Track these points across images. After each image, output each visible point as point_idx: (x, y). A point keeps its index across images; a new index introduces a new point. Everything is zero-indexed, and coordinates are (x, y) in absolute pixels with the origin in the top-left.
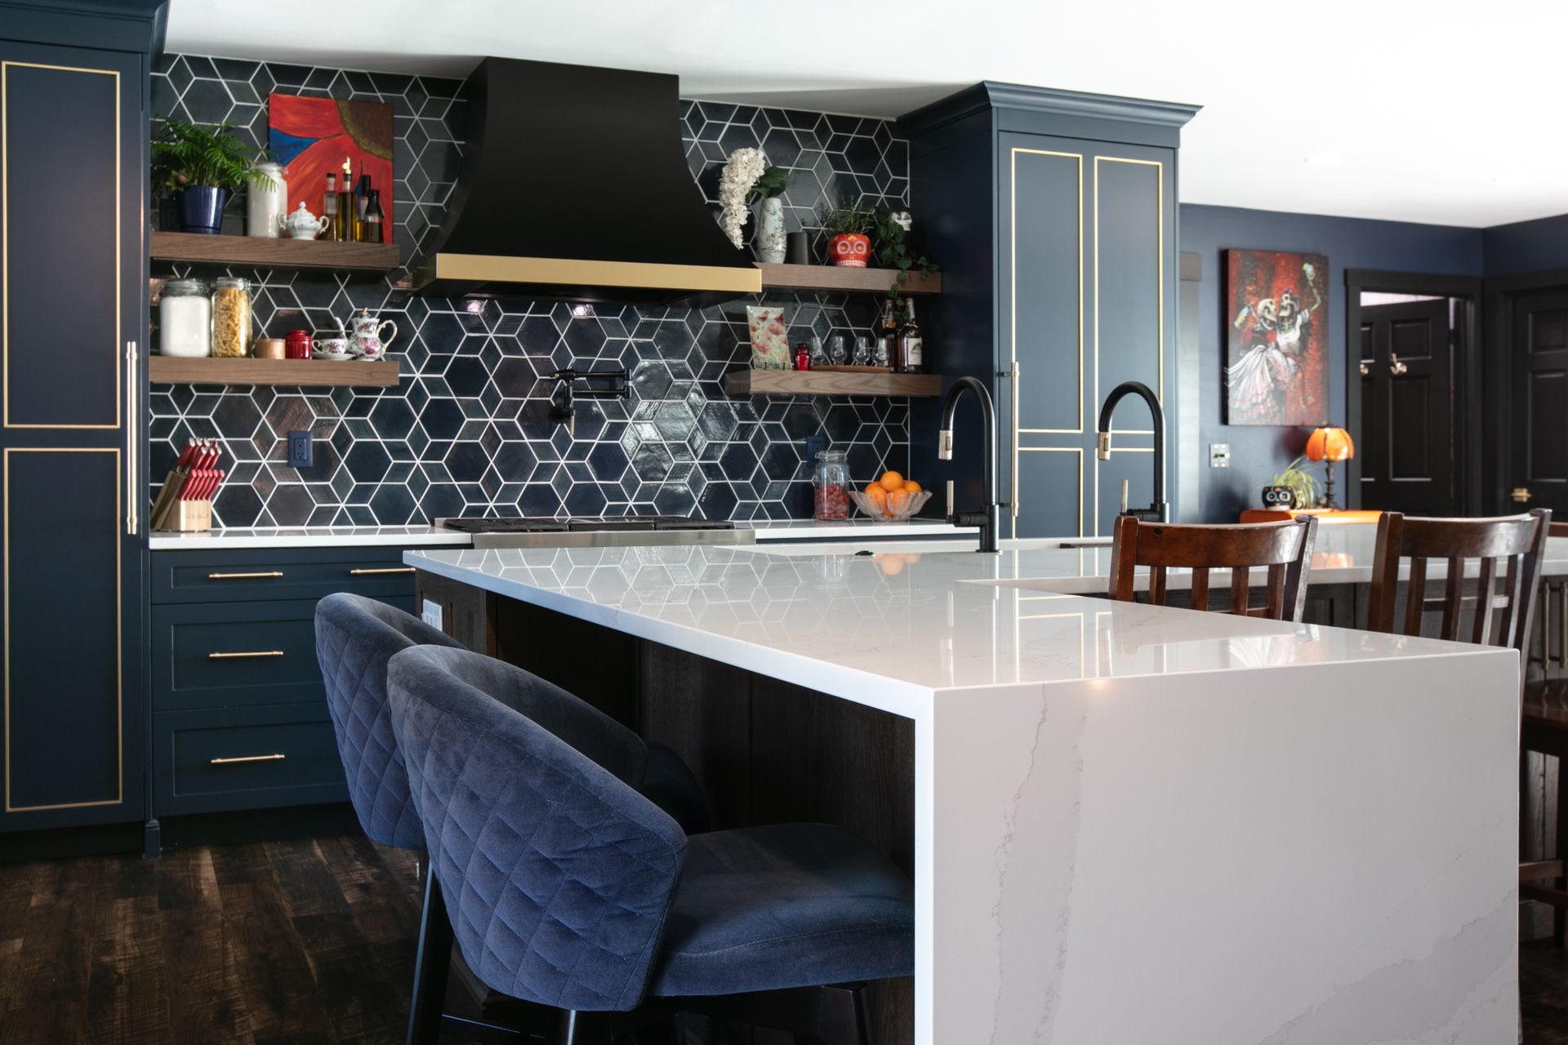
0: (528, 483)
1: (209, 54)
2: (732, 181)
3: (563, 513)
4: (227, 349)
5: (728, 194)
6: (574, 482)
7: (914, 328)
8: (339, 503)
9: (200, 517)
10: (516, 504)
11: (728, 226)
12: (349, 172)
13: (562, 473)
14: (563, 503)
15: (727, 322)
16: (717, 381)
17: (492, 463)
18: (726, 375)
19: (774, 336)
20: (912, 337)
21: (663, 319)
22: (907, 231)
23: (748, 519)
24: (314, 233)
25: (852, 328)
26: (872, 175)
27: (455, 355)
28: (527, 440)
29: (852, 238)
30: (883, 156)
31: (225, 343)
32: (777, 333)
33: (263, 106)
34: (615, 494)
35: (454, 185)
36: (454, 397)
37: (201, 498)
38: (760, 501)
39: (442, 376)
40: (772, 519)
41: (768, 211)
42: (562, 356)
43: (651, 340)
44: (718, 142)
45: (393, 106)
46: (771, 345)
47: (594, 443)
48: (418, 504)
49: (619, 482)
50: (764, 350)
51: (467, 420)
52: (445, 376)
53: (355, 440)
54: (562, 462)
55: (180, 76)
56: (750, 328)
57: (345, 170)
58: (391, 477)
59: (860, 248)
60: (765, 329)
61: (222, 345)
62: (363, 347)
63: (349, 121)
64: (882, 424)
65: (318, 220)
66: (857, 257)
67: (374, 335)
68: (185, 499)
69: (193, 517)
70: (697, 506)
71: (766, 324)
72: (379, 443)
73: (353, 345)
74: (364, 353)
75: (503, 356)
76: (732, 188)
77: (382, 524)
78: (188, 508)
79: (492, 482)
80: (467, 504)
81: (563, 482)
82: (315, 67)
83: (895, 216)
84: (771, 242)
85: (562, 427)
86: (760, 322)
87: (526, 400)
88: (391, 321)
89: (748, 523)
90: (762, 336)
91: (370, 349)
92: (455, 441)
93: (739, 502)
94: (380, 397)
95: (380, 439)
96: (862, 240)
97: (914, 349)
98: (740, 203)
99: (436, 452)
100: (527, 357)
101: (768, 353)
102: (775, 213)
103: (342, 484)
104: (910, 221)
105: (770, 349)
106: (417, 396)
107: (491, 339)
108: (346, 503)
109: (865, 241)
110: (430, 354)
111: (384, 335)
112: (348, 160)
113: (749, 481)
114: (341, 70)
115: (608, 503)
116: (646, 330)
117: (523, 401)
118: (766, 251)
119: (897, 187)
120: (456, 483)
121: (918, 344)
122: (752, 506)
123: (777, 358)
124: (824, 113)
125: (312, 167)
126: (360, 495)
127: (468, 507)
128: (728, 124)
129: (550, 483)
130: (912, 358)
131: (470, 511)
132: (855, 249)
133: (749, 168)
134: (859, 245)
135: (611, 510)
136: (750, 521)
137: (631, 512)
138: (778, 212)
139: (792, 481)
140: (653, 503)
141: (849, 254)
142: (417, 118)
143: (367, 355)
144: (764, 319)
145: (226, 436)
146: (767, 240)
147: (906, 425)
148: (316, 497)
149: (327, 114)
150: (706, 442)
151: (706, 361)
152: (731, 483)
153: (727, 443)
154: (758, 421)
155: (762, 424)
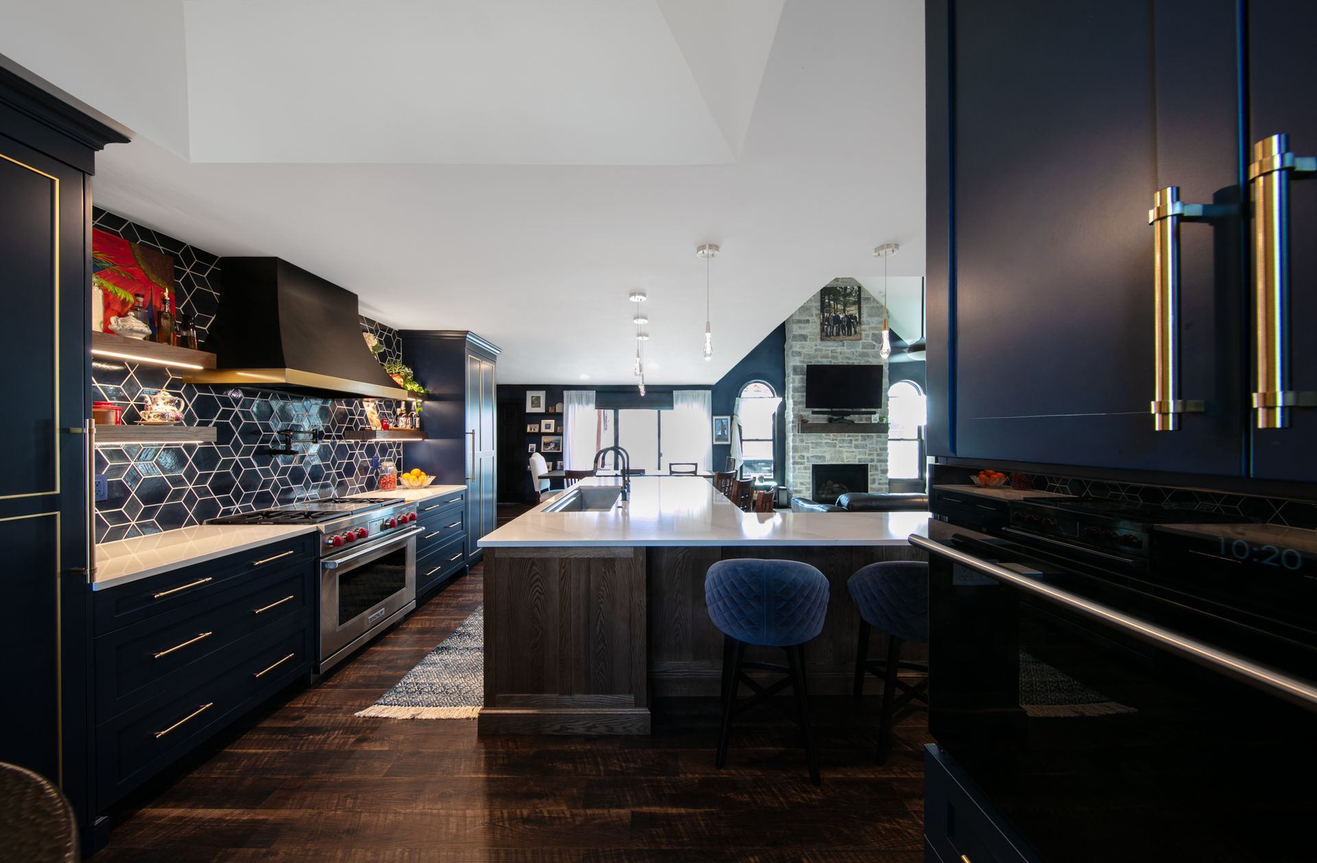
0: (257, 491)
6: (281, 488)
8: (130, 521)
10: (251, 504)
12: (168, 299)
13: (275, 484)
14: (275, 500)
16: (341, 434)
17: (237, 482)
19: (374, 415)
24: (144, 336)
26: (391, 350)
27: (215, 421)
28: (257, 468)
30: (394, 343)
34: (300, 491)
35: (213, 318)
36: (215, 446)
38: (357, 486)
45: (172, 259)
47: (291, 466)
48: (190, 513)
49: (302, 485)
51: (222, 458)
53: (143, 477)
54: (275, 478)
57: (165, 297)
58: (173, 498)
63: (140, 259)
64: (395, 450)
71: (370, 410)
72: (162, 477)
75: (243, 421)
77: (164, 530)
79: (238, 493)
80: (222, 508)
81: (276, 489)
82: (107, 212)
85: (275, 459)
87: (256, 445)
90: (370, 414)
92: (214, 472)
93: (350, 487)
94: (163, 447)
95: (163, 475)
99: (202, 479)
100: (257, 422)
103: (133, 508)
105: (374, 422)
107: (237, 411)
108: (137, 521)
110: (199, 420)
113: (353, 478)
114: (128, 220)
120: (216, 497)
123: (377, 426)
126: (147, 514)
127: (223, 510)
129: (269, 490)
131: (224, 513)
139: (368, 476)
142: (188, 271)
144: (369, 407)
147: (401, 450)
148: (110, 521)
149: (122, 249)
150: (337, 462)
151: (337, 425)
152: (346, 479)
153: (345, 462)
154: (356, 451)
155: (358, 452)
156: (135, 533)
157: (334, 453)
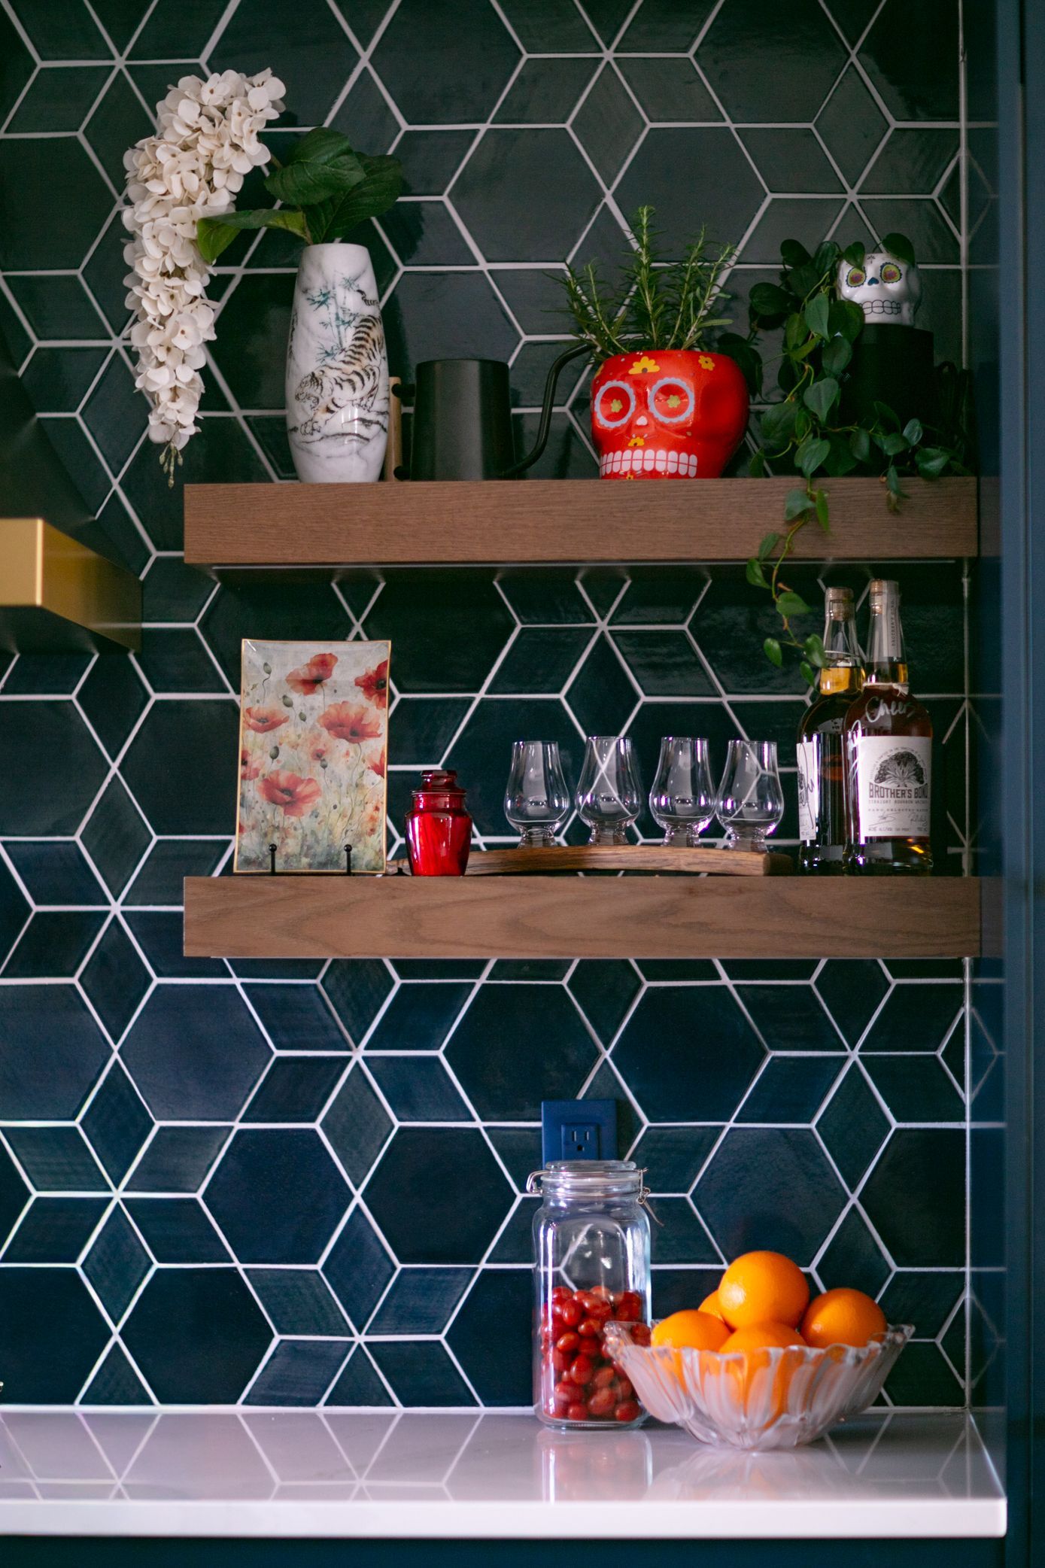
7: (890, 697)
15: (232, 694)
19: (343, 745)
20: (879, 731)
22: (879, 327)
23: (314, 1403)
25: (726, 699)
26: (810, 126)
29: (645, 365)
30: (854, 52)
32: (354, 731)
38: (360, 1339)
40: (406, 1404)
41: (308, 291)
44: (200, 60)
46: (322, 779)
50: (289, 796)
56: (244, 721)
59: (674, 402)
60: (307, 721)
64: (854, 1055)
66: (660, 438)
70: (116, 1343)
71: (319, 702)
86: (296, 698)
89: (314, 1416)
90: (294, 746)
93: (277, 1338)
96: (684, 375)
98: (174, 272)
101: (307, 808)
102: (326, 298)
105: (317, 792)
109: (698, 372)
113: (318, 1267)
122: (327, 1357)
123: (339, 827)
132: (653, 408)
133: (204, 146)
134: (669, 391)
136: (321, 1409)
138: (340, 292)
139: (483, 1265)
141: (630, 427)
144: (311, 684)
147: (954, 1054)
150: (152, 1124)
151: (151, 837)
152: (246, 1271)
153: (230, 1129)
154: (349, 1049)
155: (365, 1058)
157: (116, 1056)
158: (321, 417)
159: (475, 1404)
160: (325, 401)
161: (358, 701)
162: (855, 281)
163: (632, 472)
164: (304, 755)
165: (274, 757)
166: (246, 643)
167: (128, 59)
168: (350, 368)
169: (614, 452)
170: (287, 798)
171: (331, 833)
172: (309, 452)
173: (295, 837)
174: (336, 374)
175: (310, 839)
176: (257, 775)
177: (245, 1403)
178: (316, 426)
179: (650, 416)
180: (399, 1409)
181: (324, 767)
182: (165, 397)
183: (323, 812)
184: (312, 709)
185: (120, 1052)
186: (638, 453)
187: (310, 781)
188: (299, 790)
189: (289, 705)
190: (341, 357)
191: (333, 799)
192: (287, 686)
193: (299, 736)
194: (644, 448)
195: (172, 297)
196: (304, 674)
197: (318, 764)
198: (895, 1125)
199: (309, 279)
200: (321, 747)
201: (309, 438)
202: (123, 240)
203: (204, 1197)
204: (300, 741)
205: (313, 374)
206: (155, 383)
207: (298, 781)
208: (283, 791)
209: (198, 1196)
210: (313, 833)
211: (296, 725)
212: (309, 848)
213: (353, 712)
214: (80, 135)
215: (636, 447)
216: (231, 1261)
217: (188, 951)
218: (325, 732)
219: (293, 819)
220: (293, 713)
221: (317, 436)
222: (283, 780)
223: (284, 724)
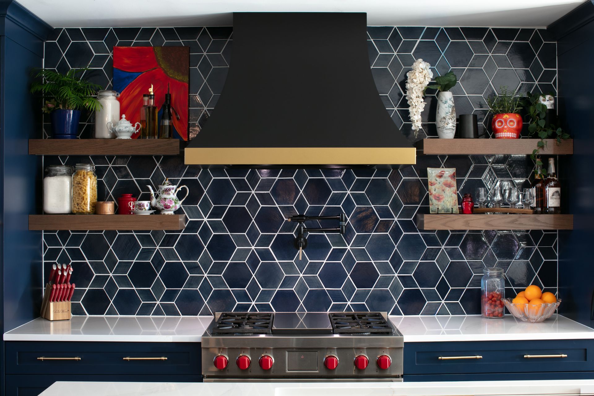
0: (278, 289)
1: (80, 27)
2: (413, 82)
3: (302, 309)
4: (79, 209)
5: (410, 91)
6: (309, 289)
7: (554, 180)
8: (156, 301)
9: (63, 311)
10: (270, 303)
11: (411, 113)
12: (152, 93)
13: (301, 283)
14: (301, 302)
15: (418, 178)
16: (412, 219)
17: (254, 276)
18: (418, 215)
19: (448, 188)
20: (552, 187)
21: (372, 178)
22: (549, 109)
23: (434, 315)
24: (130, 134)
25: (513, 179)
26: (528, 69)
27: (229, 206)
28: (277, 261)
29: (506, 116)
30: (537, 55)
31: (78, 204)
32: (450, 186)
33: (111, 55)
34: (338, 297)
36: (229, 233)
37: (64, 300)
38: (443, 302)
39: (221, 219)
41: (442, 101)
42: (301, 205)
43: (364, 192)
44: (412, 53)
45: (190, 48)
46: (444, 195)
47: (323, 262)
48: (206, 302)
49: (341, 289)
50: (438, 198)
51: (237, 248)
52: (223, 220)
53: (166, 261)
54: (301, 275)
55: (64, 41)
56: (429, 183)
57: (150, 93)
58: (190, 284)
59: (512, 123)
60: (441, 184)
61: (76, 206)
62: (162, 204)
63: (161, 59)
64: (537, 247)
65: (133, 126)
66: (510, 130)
67: (173, 195)
68: (53, 301)
69: (59, 312)
70: (396, 304)
71: (442, 180)
72: (181, 262)
73: (157, 203)
74: (164, 208)
75: (261, 206)
76: (412, 87)
77: (183, 315)
78: (55, 307)
79: (254, 289)
80: (237, 303)
81: (302, 289)
82: (142, 27)
83: (541, 98)
84: (443, 123)
86: (438, 179)
87: (276, 234)
88: (184, 186)
89: (434, 317)
90: (439, 189)
91: (167, 205)
92: (229, 262)
93: (427, 302)
94: (181, 234)
95: (181, 261)
96: (514, 118)
97: (553, 195)
98: (418, 97)
99: (217, 268)
100: (277, 206)
101: (442, 201)
102: (446, 102)
103: (158, 288)
104: (552, 102)
105: (443, 198)
106: (205, 232)
107: (253, 194)
108: (160, 302)
109: (516, 118)
110: (213, 205)
111: (180, 195)
112: (152, 86)
113: (435, 288)
114: (158, 28)
115: (333, 303)
116: (360, 185)
117: (275, 235)
118: (440, 129)
119: (548, 76)
120: (230, 289)
121: (557, 192)
122: (437, 305)
123: (448, 204)
124: (490, 27)
125: (138, 91)
126: (169, 296)
127: (238, 304)
128: (419, 41)
129: (293, 289)
130: (553, 202)
131: (240, 307)
132: (508, 124)
134: (511, 121)
135: (335, 308)
136: (436, 316)
137: (349, 308)
138: (449, 101)
139: (467, 287)
140: (364, 303)
141: (503, 128)
142: (205, 54)
143: (165, 209)
144: (441, 176)
145: (88, 260)
146: (440, 121)
147: (555, 247)
148: (142, 297)
149: (147, 56)
150: (403, 261)
151: (403, 205)
152: (421, 289)
153: (418, 262)
154: (441, 246)
155: (444, 248)
156: (158, 312)
157: (396, 248)
158: (446, 125)
159: (465, 314)
160: (446, 122)
161: (449, 180)
162: (544, 100)
163: (505, 137)
164: (440, 190)
165: (435, 191)
166: (428, 169)
167: (397, 53)
168: (451, 116)
169: (501, 133)
170: (438, 199)
171: (447, 205)
172: (443, 132)
173: (440, 206)
174: (448, 117)
175: (443, 207)
176: (432, 194)
177: (421, 315)
178: (445, 127)
179: (507, 126)
180: (451, 315)
181: (445, 193)
182: (416, 121)
183: (445, 201)
184: (441, 181)
185: (397, 247)
186: (506, 133)
187: (442, 195)
188: (440, 197)
189: (437, 181)
190: (449, 114)
191: (447, 199)
192: (436, 177)
193: (439, 187)
194: (507, 132)
195: (417, 102)
196: (439, 175)
197: (443, 192)
198: (544, 260)
199: (442, 98)
200: (444, 189)
201: (443, 129)
202: (406, 90)
203: (413, 275)
204: (439, 188)
205: (444, 117)
206: (415, 118)
207: (440, 195)
208: (437, 197)
209: (412, 275)
210: (444, 205)
211: (438, 185)
212: (443, 208)
213: (449, 182)
214: (388, 67)
215: (505, 132)
216: (418, 287)
217: (425, 229)
218: (444, 186)
219: (440, 203)
220: (438, 182)
221: (445, 129)
222: (437, 195)
223: (436, 185)
